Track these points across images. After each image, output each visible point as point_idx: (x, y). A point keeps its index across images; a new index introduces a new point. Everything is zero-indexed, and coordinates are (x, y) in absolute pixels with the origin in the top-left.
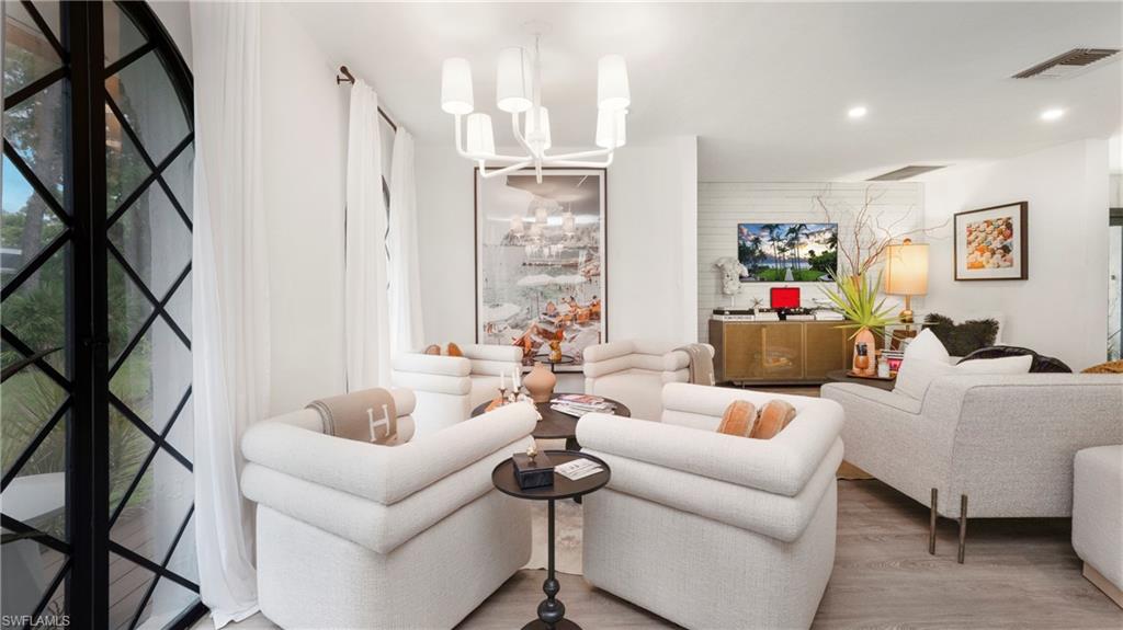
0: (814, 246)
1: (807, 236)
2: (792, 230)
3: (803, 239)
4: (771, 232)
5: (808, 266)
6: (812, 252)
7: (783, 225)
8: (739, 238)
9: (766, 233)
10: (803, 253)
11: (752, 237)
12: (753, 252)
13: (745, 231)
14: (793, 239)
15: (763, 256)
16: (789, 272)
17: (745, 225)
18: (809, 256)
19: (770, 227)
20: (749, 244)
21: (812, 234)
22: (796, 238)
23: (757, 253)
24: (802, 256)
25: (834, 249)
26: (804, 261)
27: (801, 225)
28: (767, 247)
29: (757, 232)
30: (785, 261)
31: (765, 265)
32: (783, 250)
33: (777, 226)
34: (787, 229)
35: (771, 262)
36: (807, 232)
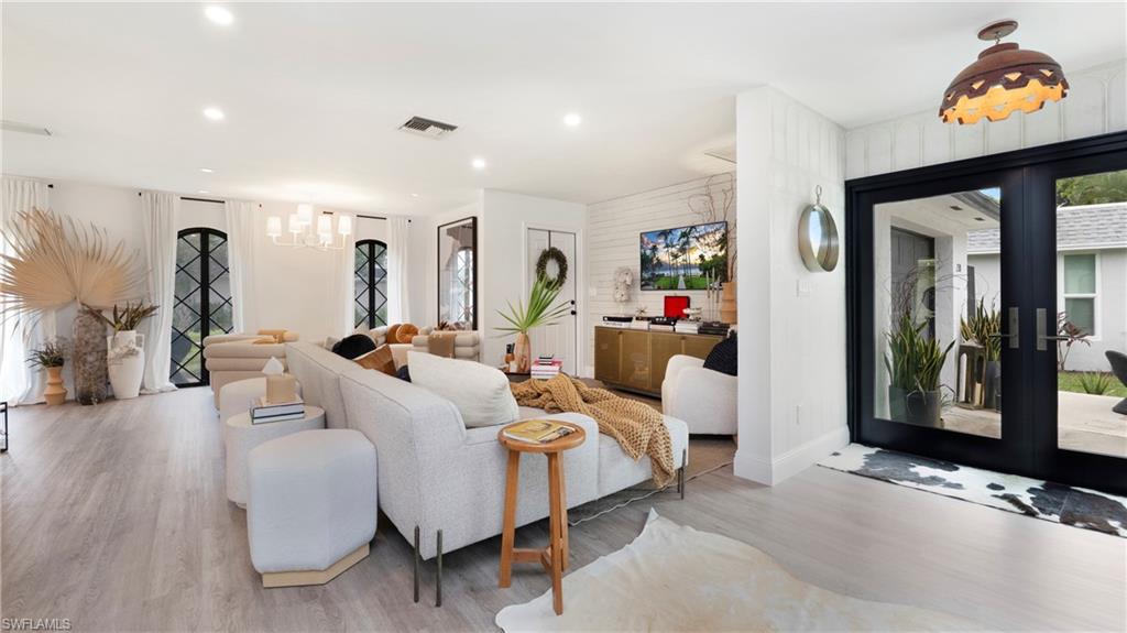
0: (702, 251)
1: (697, 239)
2: (684, 235)
3: (693, 242)
4: (666, 238)
5: (697, 272)
6: (702, 257)
7: (675, 229)
8: (642, 247)
9: (661, 240)
10: (694, 258)
11: (651, 245)
12: (652, 260)
13: (646, 239)
14: (684, 244)
15: (660, 264)
16: (681, 278)
17: (646, 233)
18: (699, 262)
19: (665, 233)
20: (648, 252)
21: (701, 236)
22: (687, 243)
23: (655, 262)
24: (693, 262)
25: (723, 252)
26: (694, 267)
27: (692, 227)
28: (663, 255)
29: (655, 240)
30: (677, 268)
31: (661, 273)
32: (676, 257)
33: (671, 231)
34: (679, 233)
35: (666, 269)
36: (697, 235)
